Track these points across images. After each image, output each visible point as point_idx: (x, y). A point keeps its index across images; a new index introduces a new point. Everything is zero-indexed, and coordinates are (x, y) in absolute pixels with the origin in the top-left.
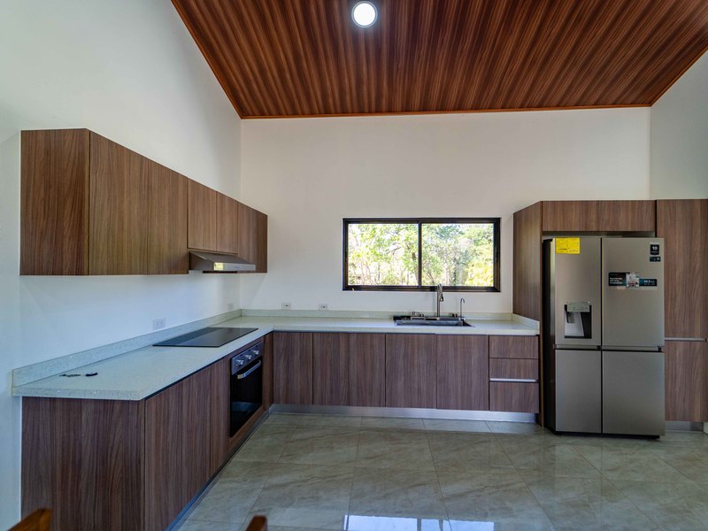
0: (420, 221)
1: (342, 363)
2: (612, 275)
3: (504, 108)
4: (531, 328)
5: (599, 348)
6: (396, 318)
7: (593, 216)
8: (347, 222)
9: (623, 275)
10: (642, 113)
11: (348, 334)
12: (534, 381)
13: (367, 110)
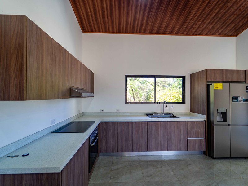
0: (155, 77)
1: (130, 134)
2: (233, 98)
3: (187, 34)
4: (202, 118)
5: (229, 125)
6: (147, 115)
7: (225, 76)
8: (127, 76)
9: (237, 98)
10: (233, 39)
11: (132, 122)
12: (203, 138)
13: (135, 32)
